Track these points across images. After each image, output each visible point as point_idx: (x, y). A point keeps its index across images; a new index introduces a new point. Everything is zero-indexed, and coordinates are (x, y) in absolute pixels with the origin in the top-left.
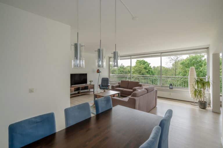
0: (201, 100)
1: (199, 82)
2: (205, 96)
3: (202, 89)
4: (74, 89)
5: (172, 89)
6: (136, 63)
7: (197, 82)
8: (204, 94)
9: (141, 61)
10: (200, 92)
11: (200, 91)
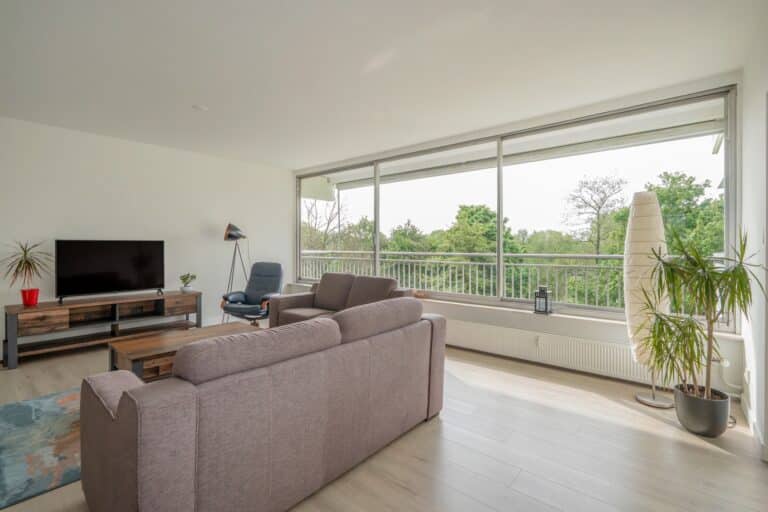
0: (690, 381)
1: (682, 273)
2: (714, 355)
3: (701, 320)
4: (67, 312)
5: (546, 312)
6: (457, 218)
7: (672, 271)
8: (710, 347)
9: (475, 209)
10: (685, 335)
11: (689, 330)
